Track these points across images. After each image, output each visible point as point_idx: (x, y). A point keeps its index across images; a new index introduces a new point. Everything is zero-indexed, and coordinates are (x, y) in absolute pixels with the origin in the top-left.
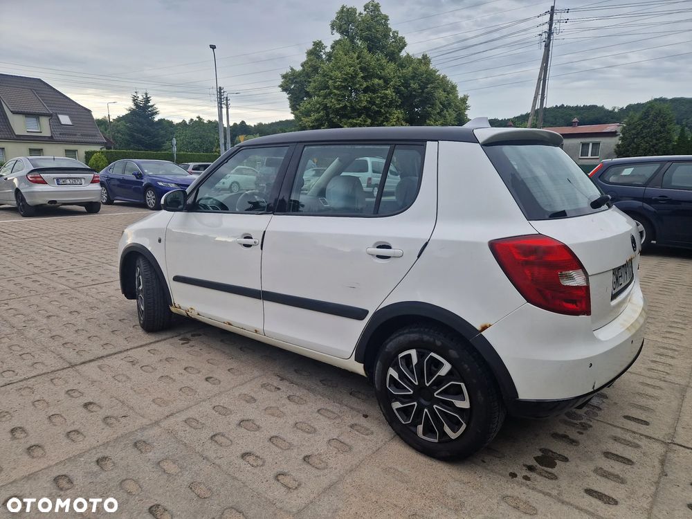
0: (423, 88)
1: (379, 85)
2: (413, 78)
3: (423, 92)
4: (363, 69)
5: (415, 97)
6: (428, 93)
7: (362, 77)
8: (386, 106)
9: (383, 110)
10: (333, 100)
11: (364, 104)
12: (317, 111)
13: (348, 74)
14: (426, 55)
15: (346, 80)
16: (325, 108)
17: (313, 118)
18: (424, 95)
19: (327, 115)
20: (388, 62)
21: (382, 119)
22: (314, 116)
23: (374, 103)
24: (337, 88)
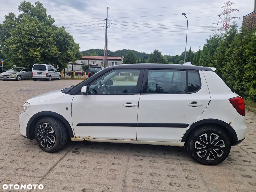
0: (65, 39)
1: (46, 35)
2: (60, 34)
3: (64, 40)
4: (38, 28)
5: (61, 42)
6: (66, 41)
7: (38, 31)
8: (50, 44)
9: (48, 46)
10: (25, 39)
11: (40, 42)
12: (17, 43)
13: (31, 29)
14: (63, 27)
15: (31, 31)
16: (21, 42)
17: (14, 46)
18: (65, 42)
19: (22, 45)
20: (49, 27)
21: (48, 49)
22: (15, 45)
23: (44, 43)
24: (27, 35)
